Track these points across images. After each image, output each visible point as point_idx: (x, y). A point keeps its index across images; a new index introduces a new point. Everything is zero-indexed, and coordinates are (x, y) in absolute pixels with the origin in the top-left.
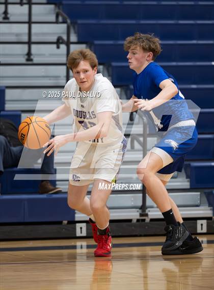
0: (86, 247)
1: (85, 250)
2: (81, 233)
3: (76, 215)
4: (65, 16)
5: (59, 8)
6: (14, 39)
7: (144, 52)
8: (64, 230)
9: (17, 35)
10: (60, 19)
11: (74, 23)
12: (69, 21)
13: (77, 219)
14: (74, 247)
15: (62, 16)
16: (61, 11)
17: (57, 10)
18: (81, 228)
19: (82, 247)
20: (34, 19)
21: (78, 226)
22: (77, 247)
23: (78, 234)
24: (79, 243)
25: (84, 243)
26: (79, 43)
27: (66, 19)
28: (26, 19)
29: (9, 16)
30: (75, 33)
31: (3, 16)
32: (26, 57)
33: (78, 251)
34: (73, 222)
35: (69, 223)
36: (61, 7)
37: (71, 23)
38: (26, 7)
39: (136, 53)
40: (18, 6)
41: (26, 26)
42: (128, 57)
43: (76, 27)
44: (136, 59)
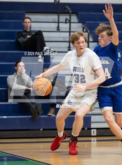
0: (96, 141)
1: (95, 142)
2: (94, 134)
3: (92, 125)
4: (87, 29)
5: (84, 25)
6: (62, 40)
7: (108, 36)
8: (85, 133)
9: (64, 38)
10: (85, 30)
11: (91, 32)
12: (89, 31)
13: (92, 127)
14: (90, 141)
15: (86, 29)
16: (85, 26)
17: (83, 26)
18: (94, 132)
19: (94, 141)
20: (72, 30)
21: (92, 130)
22: (92, 141)
23: (92, 134)
24: (93, 139)
25: (95, 139)
26: (93, 42)
27: (87, 30)
28: (68, 30)
29: (60, 28)
30: (92, 37)
31: (57, 28)
32: (68, 48)
33: (92, 142)
34: (90, 129)
35: (88, 129)
36: (85, 24)
37: (90, 32)
38: (68, 24)
39: (104, 37)
40: (64, 24)
41: (68, 33)
42: (99, 38)
43: (92, 34)
44: (104, 40)
